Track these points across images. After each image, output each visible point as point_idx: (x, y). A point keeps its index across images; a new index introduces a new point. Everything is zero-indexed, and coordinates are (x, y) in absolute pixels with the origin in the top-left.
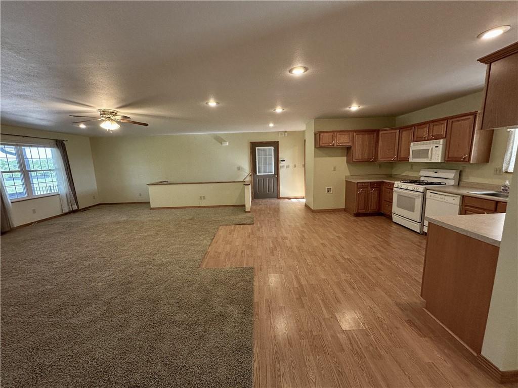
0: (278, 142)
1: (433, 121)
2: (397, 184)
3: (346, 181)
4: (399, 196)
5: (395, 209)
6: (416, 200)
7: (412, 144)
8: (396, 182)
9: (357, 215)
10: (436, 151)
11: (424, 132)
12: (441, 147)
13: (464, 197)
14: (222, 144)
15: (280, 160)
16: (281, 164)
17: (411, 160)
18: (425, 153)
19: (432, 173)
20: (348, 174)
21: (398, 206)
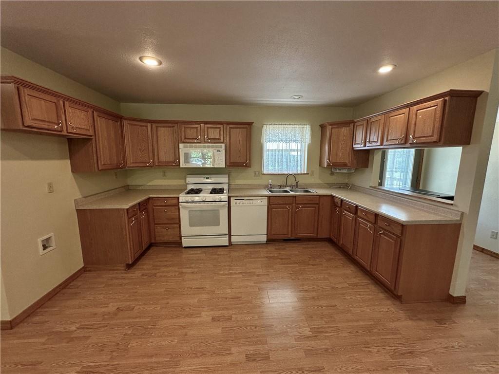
3: (77, 210)
6: (220, 211)
7: (181, 146)
8: (180, 195)
10: (216, 156)
11: (194, 132)
12: (223, 152)
13: (270, 197)
17: (182, 165)
19: (203, 179)
20: (78, 196)
21: (191, 225)
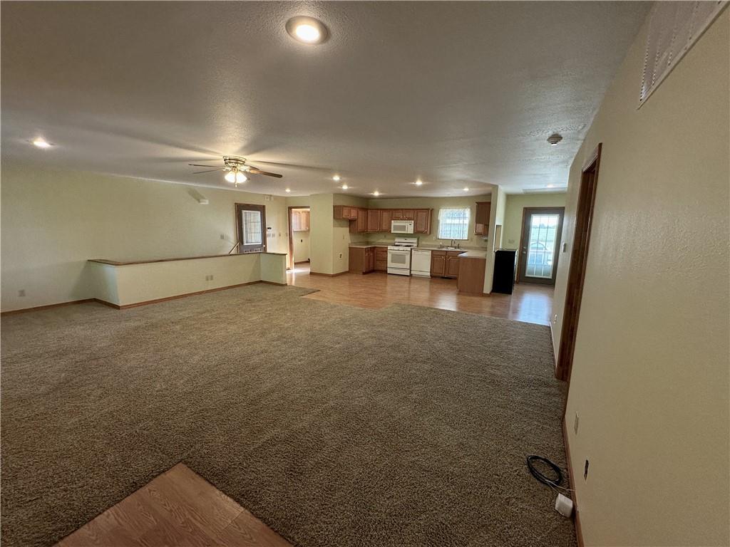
0: (264, 207)
1: (406, 209)
2: (389, 247)
3: (349, 247)
4: (393, 255)
5: (390, 264)
6: (406, 256)
7: (393, 221)
9: (364, 273)
10: (409, 227)
11: (399, 214)
12: (413, 225)
13: (432, 251)
14: (199, 201)
15: (267, 227)
16: (268, 232)
17: (392, 232)
18: (404, 228)
19: (403, 240)
21: (392, 261)
